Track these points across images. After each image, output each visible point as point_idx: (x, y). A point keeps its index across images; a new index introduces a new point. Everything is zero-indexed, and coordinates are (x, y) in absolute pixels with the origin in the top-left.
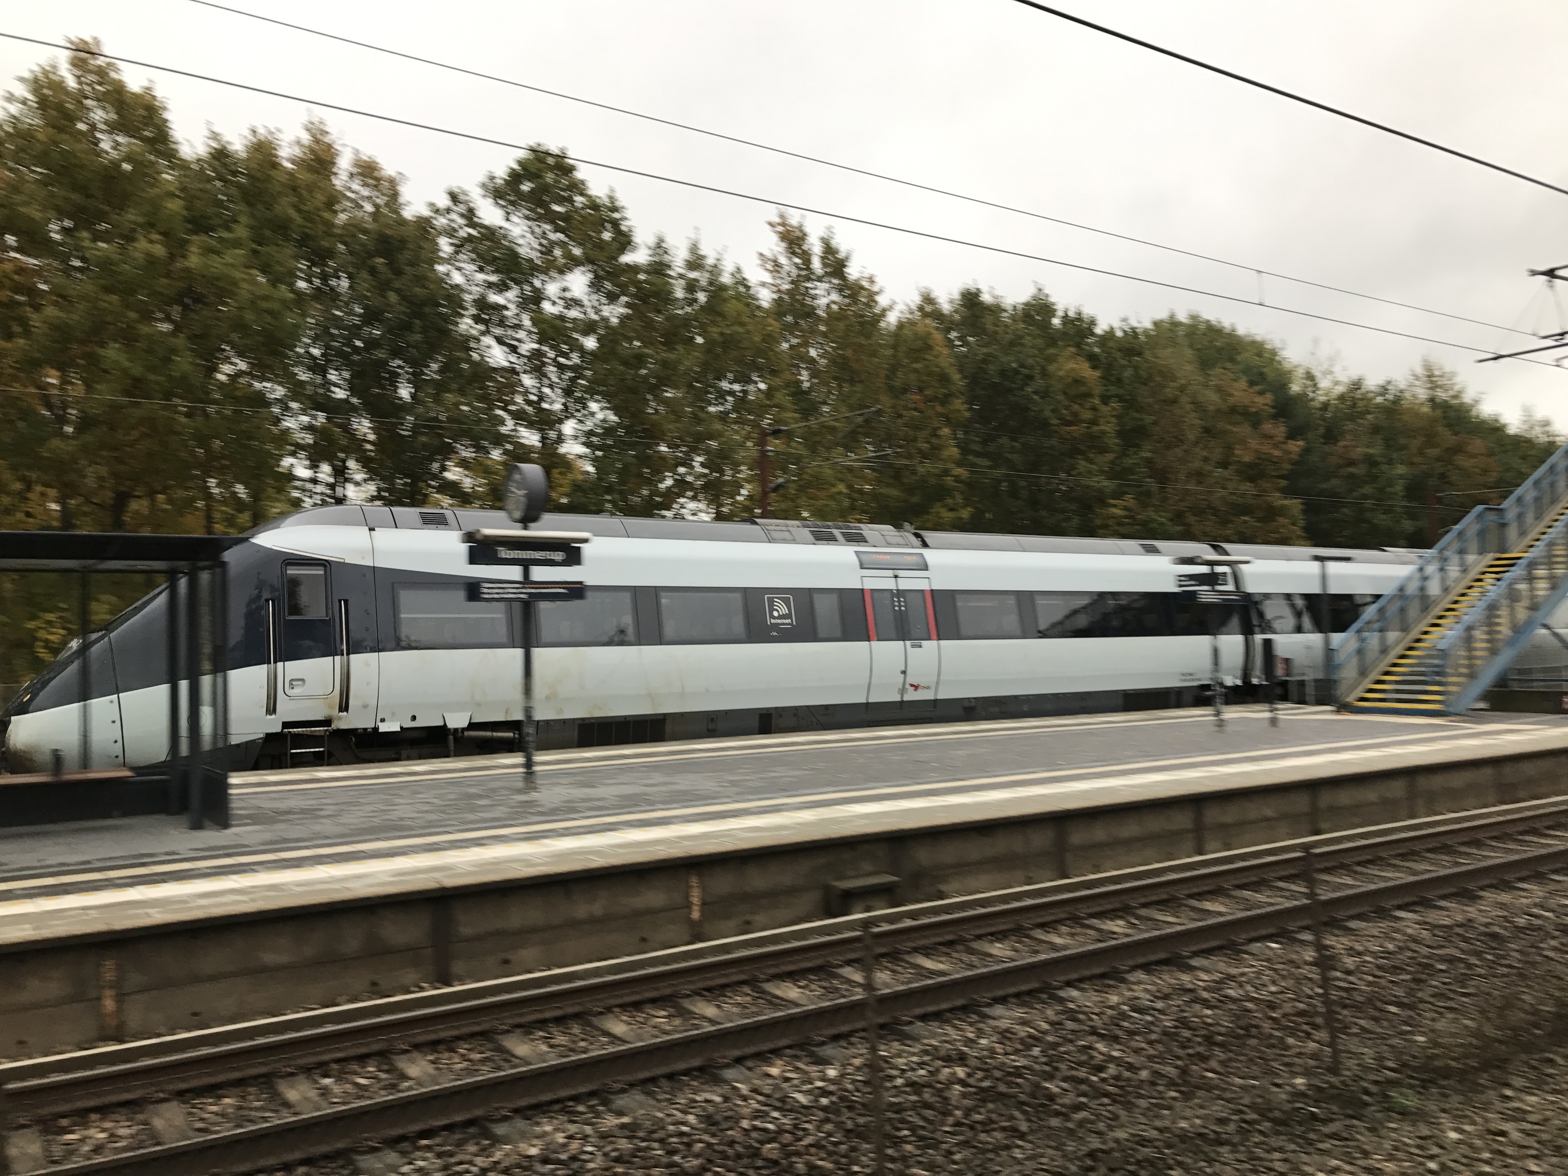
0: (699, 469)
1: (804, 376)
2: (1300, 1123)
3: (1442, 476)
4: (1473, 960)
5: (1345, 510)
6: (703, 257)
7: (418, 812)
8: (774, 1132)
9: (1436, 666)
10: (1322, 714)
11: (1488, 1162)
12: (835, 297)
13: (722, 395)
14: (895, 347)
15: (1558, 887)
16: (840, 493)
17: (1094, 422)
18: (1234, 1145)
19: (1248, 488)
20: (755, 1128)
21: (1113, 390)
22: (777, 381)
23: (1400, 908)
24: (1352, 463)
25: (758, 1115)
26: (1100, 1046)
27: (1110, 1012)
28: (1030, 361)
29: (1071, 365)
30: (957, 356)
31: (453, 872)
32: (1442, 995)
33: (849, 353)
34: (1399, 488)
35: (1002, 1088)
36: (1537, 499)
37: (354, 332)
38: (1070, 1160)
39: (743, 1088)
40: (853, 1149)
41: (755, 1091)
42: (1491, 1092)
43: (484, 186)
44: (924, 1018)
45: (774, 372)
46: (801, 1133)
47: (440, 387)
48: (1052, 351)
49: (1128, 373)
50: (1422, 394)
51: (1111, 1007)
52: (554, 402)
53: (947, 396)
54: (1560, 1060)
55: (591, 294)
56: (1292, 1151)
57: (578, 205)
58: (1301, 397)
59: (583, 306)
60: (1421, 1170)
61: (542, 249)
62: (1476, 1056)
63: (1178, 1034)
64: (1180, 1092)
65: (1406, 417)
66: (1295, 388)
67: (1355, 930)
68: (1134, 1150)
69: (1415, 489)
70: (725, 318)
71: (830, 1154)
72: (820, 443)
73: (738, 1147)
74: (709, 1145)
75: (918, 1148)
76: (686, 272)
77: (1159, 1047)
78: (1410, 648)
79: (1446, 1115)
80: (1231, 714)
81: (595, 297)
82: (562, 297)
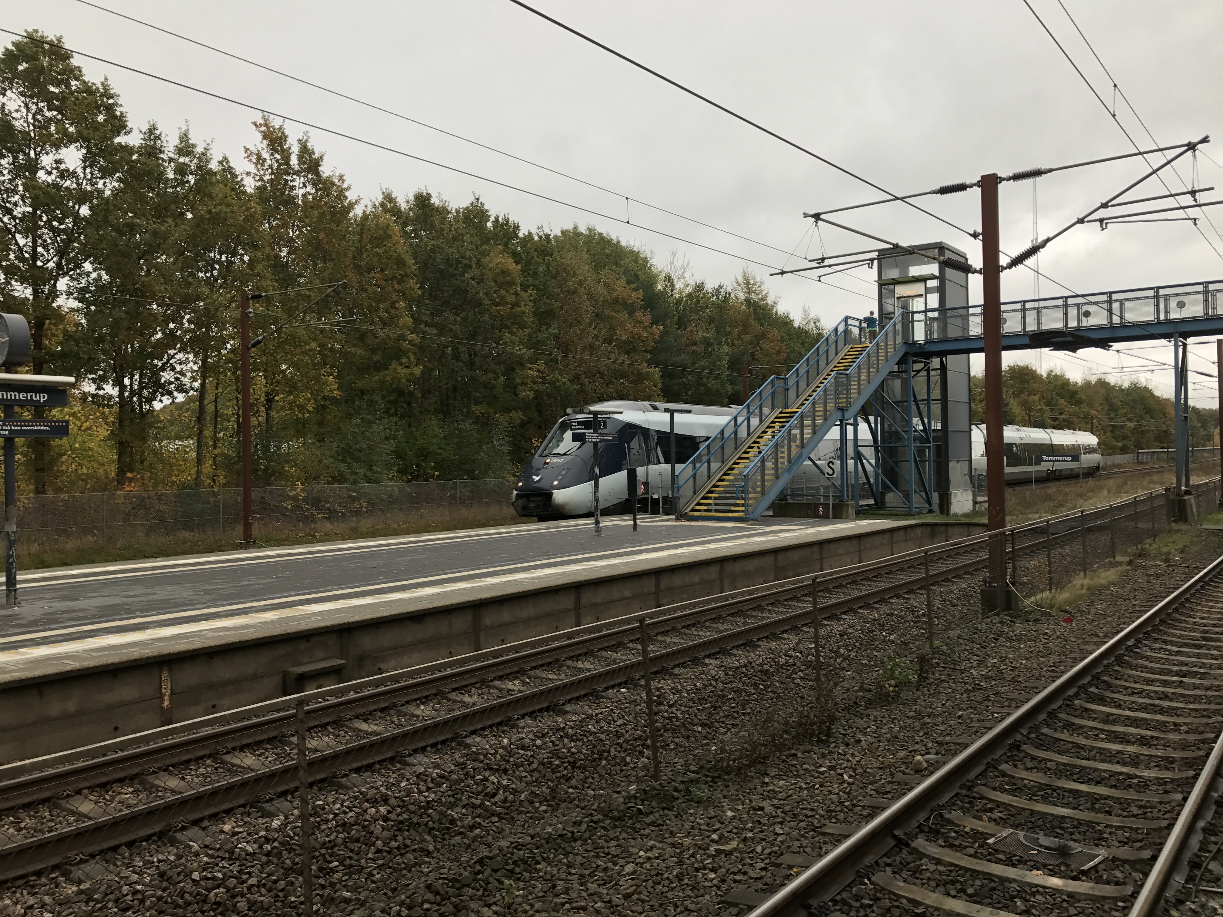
1: (284, 252)
2: (631, 818)
3: (752, 355)
4: (751, 690)
5: (689, 377)
6: (194, 146)
8: (221, 879)
9: (742, 486)
10: (666, 521)
11: (751, 830)
13: (210, 265)
14: (361, 234)
15: (806, 635)
16: (312, 350)
17: (516, 304)
18: (585, 840)
19: (624, 359)
20: (206, 878)
21: (530, 280)
22: (259, 254)
23: (708, 656)
24: (695, 344)
25: (205, 867)
26: (494, 779)
28: (468, 254)
29: (500, 259)
30: (412, 246)
32: (731, 715)
34: (724, 362)
36: (807, 372)
38: (465, 868)
39: (195, 846)
40: (289, 883)
41: (205, 846)
42: (756, 781)
44: (357, 770)
45: (255, 247)
46: (246, 877)
48: (485, 247)
49: (542, 268)
50: (742, 296)
51: (502, 748)
52: (48, 261)
53: (403, 276)
54: (799, 755)
55: (85, 168)
56: (624, 839)
57: (73, 88)
58: (664, 293)
59: (77, 178)
60: (707, 840)
61: (37, 123)
62: (747, 756)
63: (551, 763)
64: (549, 805)
65: (731, 312)
66: (659, 287)
67: (676, 675)
68: (512, 854)
69: (734, 364)
70: (211, 198)
71: (269, 891)
72: (297, 308)
73: (187, 895)
74: (160, 898)
75: (344, 875)
76: (176, 157)
77: (536, 774)
78: (726, 474)
79: (726, 800)
80: (607, 522)
81: (88, 170)
82: (56, 169)
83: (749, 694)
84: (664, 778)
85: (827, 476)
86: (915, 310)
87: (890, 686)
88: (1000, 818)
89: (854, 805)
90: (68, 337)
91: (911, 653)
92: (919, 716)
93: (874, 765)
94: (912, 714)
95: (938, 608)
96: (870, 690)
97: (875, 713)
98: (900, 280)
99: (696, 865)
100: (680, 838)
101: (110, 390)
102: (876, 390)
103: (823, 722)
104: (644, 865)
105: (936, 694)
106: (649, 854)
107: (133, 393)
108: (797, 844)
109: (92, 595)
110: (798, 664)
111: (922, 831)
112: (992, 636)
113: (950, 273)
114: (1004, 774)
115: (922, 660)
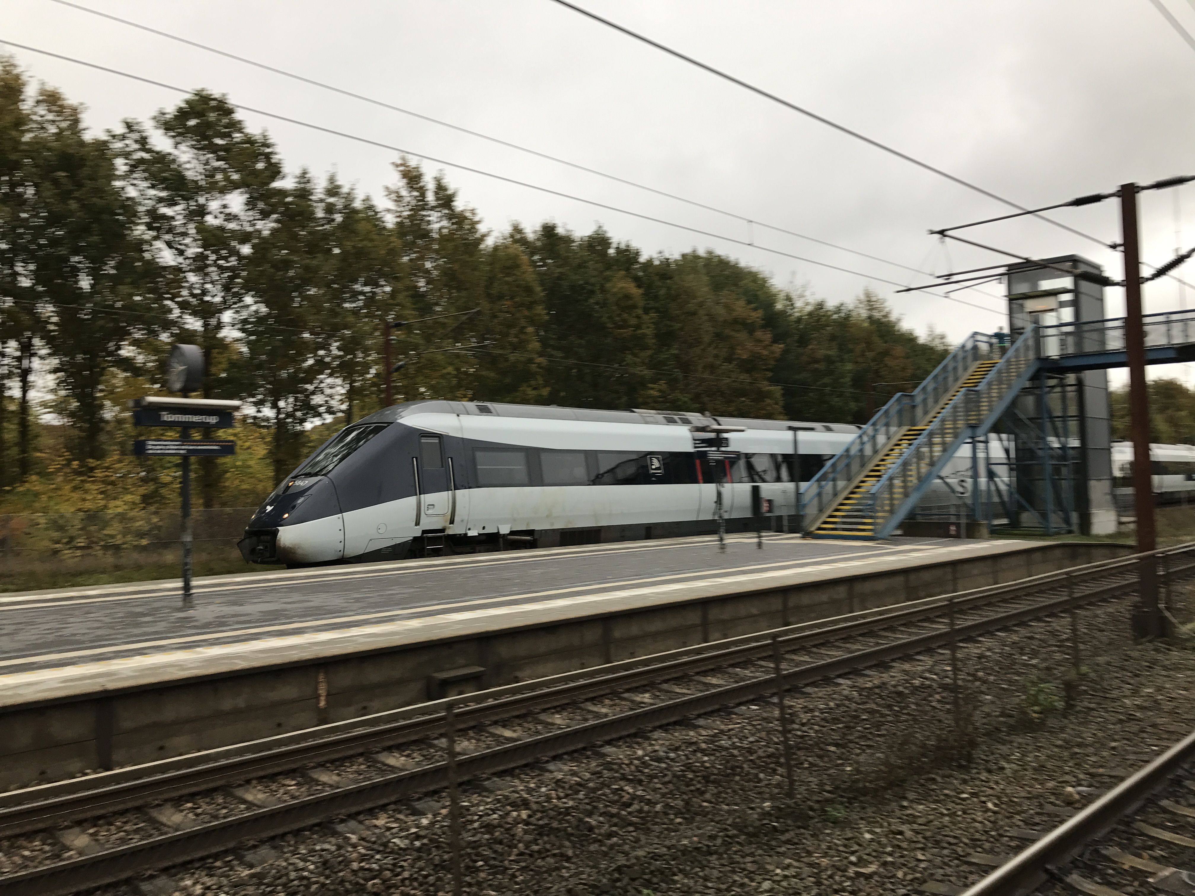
0: (335, 352)
1: (422, 283)
2: (766, 835)
3: (877, 372)
4: (885, 711)
5: (811, 394)
6: (339, 187)
7: (88, 629)
8: (378, 870)
9: (869, 505)
10: (793, 540)
11: (890, 854)
12: (445, 223)
13: (355, 295)
14: (492, 264)
15: (942, 657)
16: (449, 374)
17: (638, 327)
18: (721, 854)
19: (745, 378)
20: (362, 869)
21: (652, 304)
22: (400, 285)
23: (839, 676)
24: (817, 361)
25: (363, 858)
26: (629, 789)
27: (636, 762)
28: (593, 280)
29: (621, 285)
30: (540, 274)
31: (114, 677)
32: (865, 736)
33: (456, 267)
34: (847, 379)
35: (555, 825)
36: (935, 389)
37: (39, 231)
38: (603, 875)
39: (354, 838)
40: (439, 879)
41: (363, 839)
42: (894, 804)
43: (155, 119)
44: (499, 774)
45: (396, 279)
46: (399, 870)
47: (116, 281)
48: (608, 273)
49: (663, 292)
50: (864, 313)
51: (636, 759)
52: (215, 296)
53: (531, 303)
54: (939, 779)
55: (246, 211)
56: (760, 855)
57: (236, 140)
58: (783, 313)
59: (240, 220)
60: (845, 862)
61: (206, 173)
62: (884, 779)
63: (684, 776)
64: (684, 818)
65: (853, 330)
66: (779, 306)
67: (809, 694)
68: (649, 864)
69: (858, 381)
70: (357, 234)
71: (421, 885)
72: (434, 334)
73: (347, 885)
74: (323, 885)
75: (489, 874)
76: (325, 197)
77: (670, 786)
78: (852, 493)
79: (863, 822)
80: (731, 540)
81: (250, 213)
82: (222, 213)
83: (883, 716)
84: (799, 796)
85: (959, 495)
86: (1047, 324)
87: (1034, 712)
88: (1162, 856)
89: (1001, 836)
90: (233, 365)
91: (1056, 679)
92: (1067, 745)
93: (1021, 794)
94: (1060, 743)
95: (1084, 633)
96: (1012, 716)
97: (1020, 740)
98: (1029, 294)
99: (835, 887)
100: (818, 858)
101: (268, 412)
102: (1008, 408)
103: (961, 747)
104: (782, 883)
105: (1085, 723)
106: (786, 873)
107: (288, 415)
108: (941, 871)
109: (256, 600)
110: (935, 685)
111: (1077, 867)
112: (1146, 664)
113: (1085, 286)
114: (1165, 811)
115: (1069, 687)
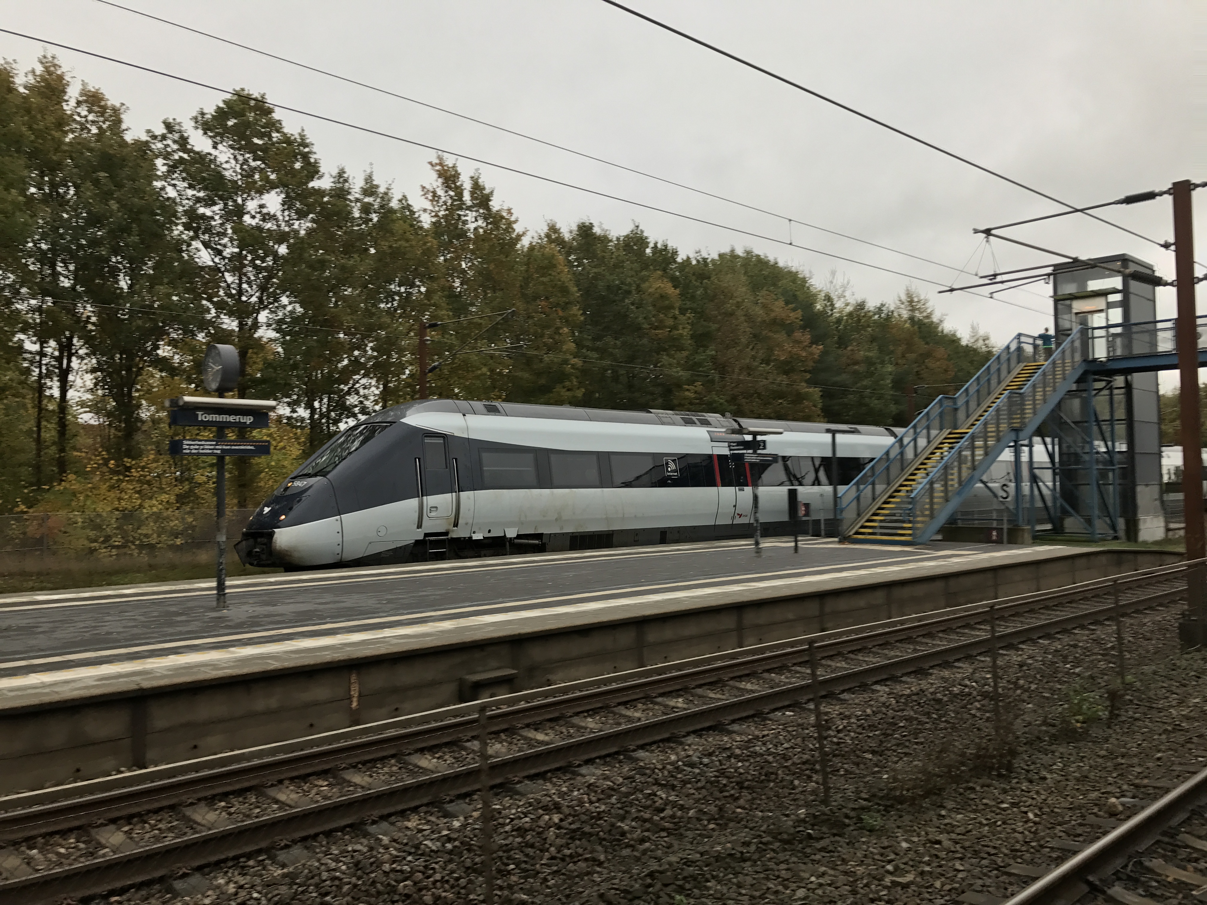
0: (370, 352)
1: (457, 283)
2: (800, 842)
3: (917, 374)
4: (924, 719)
5: (851, 396)
6: (377, 186)
7: (124, 627)
8: (409, 872)
9: (909, 509)
10: (831, 544)
11: (928, 864)
12: (480, 222)
13: (390, 295)
14: (528, 264)
15: (981, 665)
16: (483, 374)
17: (674, 328)
18: (755, 861)
19: (783, 379)
20: (394, 870)
21: (688, 304)
22: (435, 285)
23: (876, 683)
24: (856, 363)
25: (394, 860)
26: (662, 794)
27: (669, 767)
28: (629, 280)
29: (658, 284)
30: (575, 274)
31: (148, 676)
32: (902, 744)
33: (492, 267)
34: (888, 381)
35: (587, 829)
36: (978, 391)
37: (79, 232)
38: (636, 880)
39: (386, 840)
40: (470, 882)
41: (394, 841)
42: (931, 813)
43: (195, 119)
44: (531, 778)
45: (431, 279)
46: (431, 872)
47: (154, 281)
48: (645, 273)
49: (700, 292)
50: (905, 314)
51: (669, 764)
52: (252, 296)
53: (567, 303)
54: (978, 788)
55: (283, 211)
56: (794, 863)
57: (275, 140)
58: (823, 313)
59: (277, 220)
60: (881, 871)
61: (244, 173)
62: (921, 787)
63: (718, 782)
64: (717, 824)
65: (894, 331)
66: (818, 307)
67: (845, 700)
68: (682, 869)
69: (898, 383)
70: (393, 234)
71: (452, 887)
72: (469, 335)
73: (379, 886)
74: (355, 886)
75: (521, 878)
76: (362, 197)
77: (704, 792)
78: (891, 497)
79: (900, 831)
80: (767, 544)
81: (286, 213)
82: (260, 212)
83: (920, 723)
84: (834, 804)
85: (1002, 500)
86: (1095, 325)
87: (1077, 721)
89: (1042, 846)
90: (268, 365)
91: (1100, 688)
92: (1111, 755)
93: (1063, 805)
94: (1103, 753)
95: (1129, 641)
96: (1054, 726)
97: (1061, 750)
98: (1077, 295)
99: (871, 896)
100: (853, 866)
101: (302, 412)
102: (1053, 411)
103: (1002, 756)
104: (816, 891)
105: (1130, 733)
106: (821, 881)
107: (322, 415)
108: (980, 882)
109: (290, 601)
110: (975, 693)
111: (1119, 879)
112: (1193, 673)
113: (1135, 286)
115: (1113, 696)
